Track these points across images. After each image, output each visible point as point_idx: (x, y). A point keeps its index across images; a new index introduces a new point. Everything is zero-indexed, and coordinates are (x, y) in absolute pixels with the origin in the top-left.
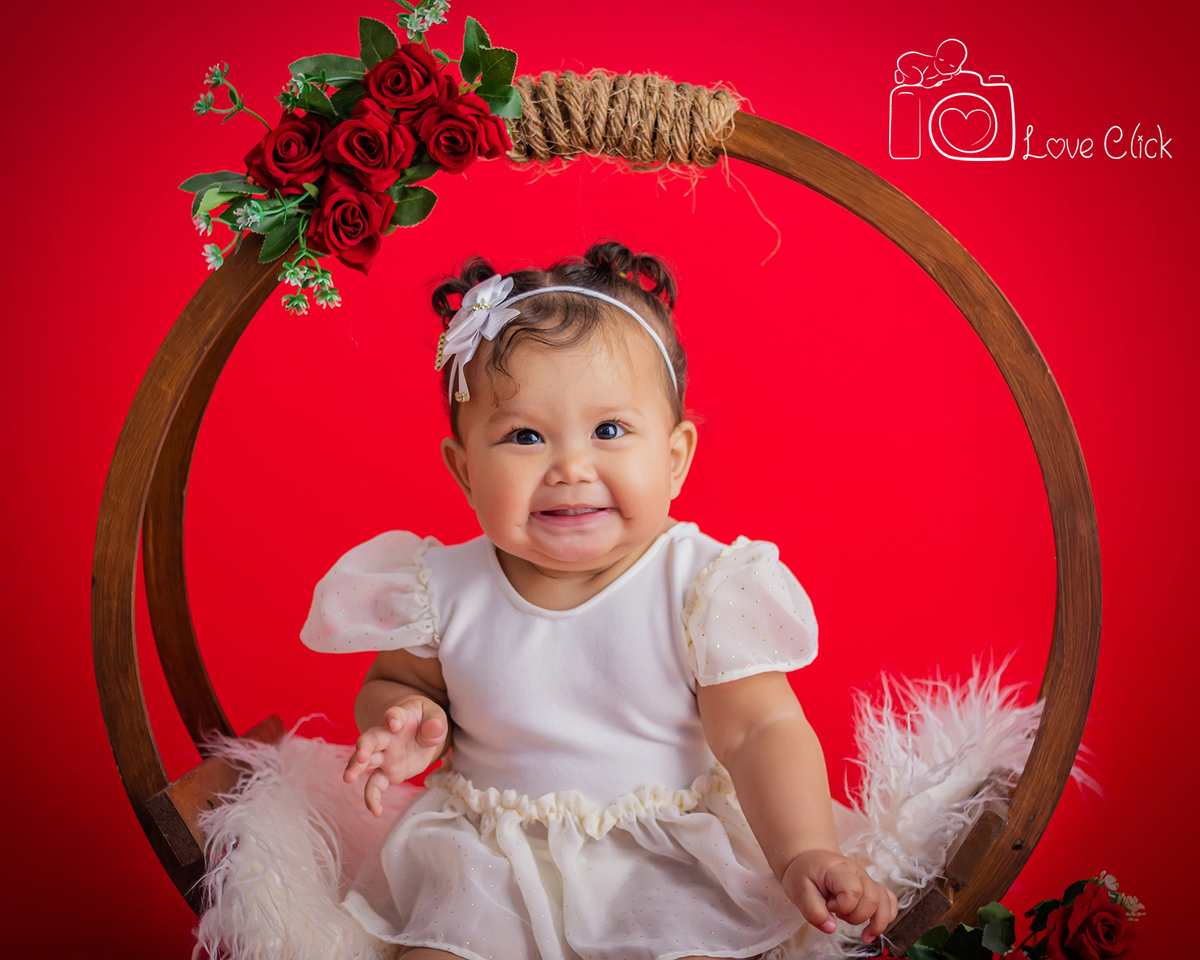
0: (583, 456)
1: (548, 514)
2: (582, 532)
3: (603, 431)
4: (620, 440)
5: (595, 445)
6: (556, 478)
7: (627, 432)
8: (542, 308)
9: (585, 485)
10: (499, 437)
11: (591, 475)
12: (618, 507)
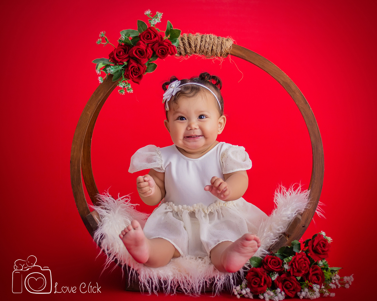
0: (195, 123)
1: (188, 137)
2: (195, 141)
3: (201, 117)
4: (205, 119)
5: (198, 120)
6: (189, 128)
7: (206, 117)
8: (187, 88)
9: (196, 130)
10: (176, 118)
11: (197, 127)
12: (204, 135)
